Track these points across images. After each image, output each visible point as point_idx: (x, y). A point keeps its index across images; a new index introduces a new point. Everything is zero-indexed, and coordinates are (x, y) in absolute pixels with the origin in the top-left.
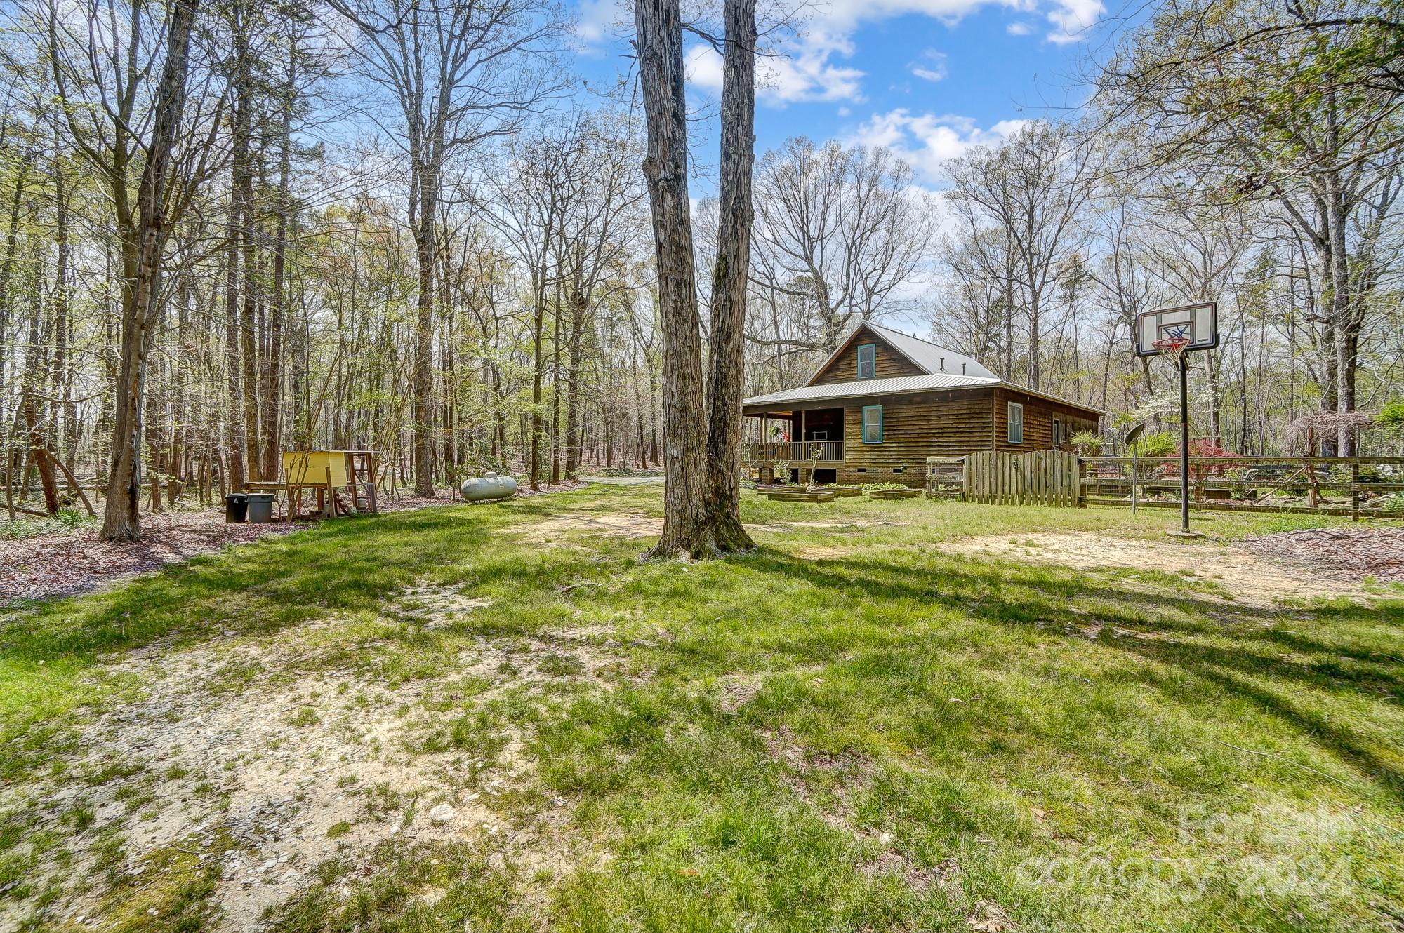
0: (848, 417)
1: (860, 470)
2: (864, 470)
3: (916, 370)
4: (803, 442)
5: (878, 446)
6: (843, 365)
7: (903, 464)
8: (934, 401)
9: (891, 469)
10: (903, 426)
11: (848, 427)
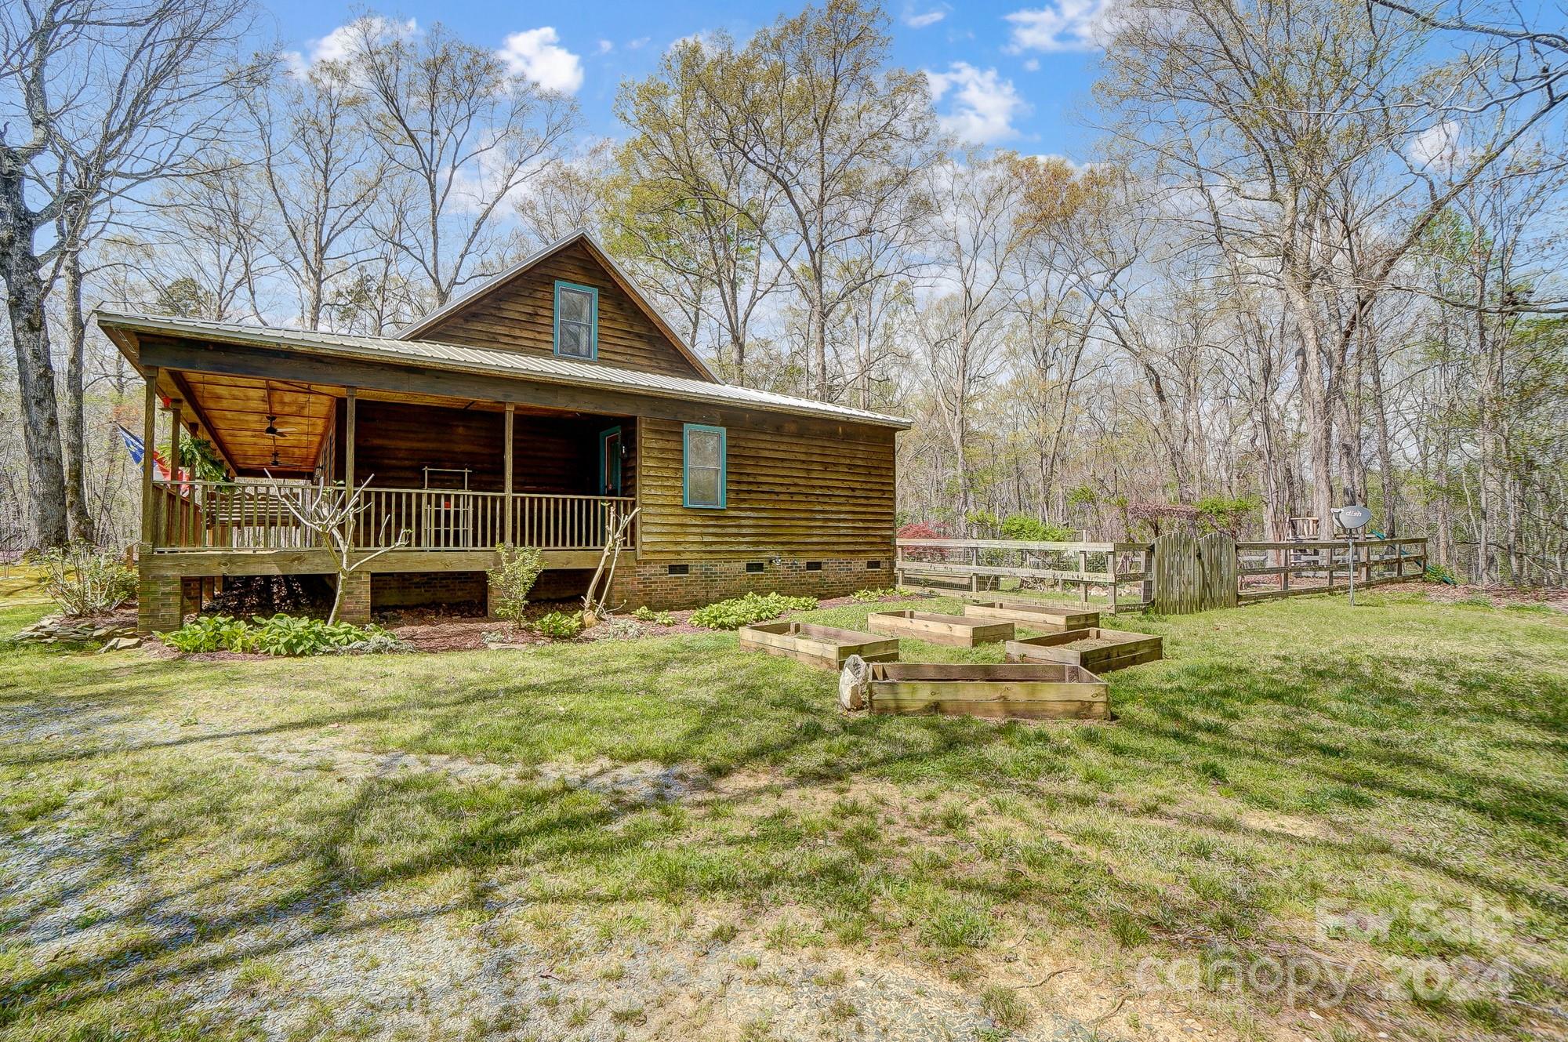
0: (647, 441)
1: (673, 569)
2: (684, 569)
3: (686, 366)
4: (509, 493)
5: (718, 516)
6: (515, 310)
7: (769, 552)
8: (815, 437)
9: (743, 565)
10: (768, 476)
11: (647, 464)
